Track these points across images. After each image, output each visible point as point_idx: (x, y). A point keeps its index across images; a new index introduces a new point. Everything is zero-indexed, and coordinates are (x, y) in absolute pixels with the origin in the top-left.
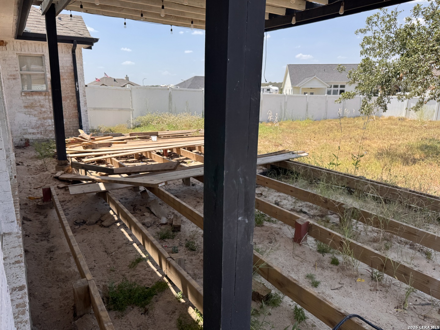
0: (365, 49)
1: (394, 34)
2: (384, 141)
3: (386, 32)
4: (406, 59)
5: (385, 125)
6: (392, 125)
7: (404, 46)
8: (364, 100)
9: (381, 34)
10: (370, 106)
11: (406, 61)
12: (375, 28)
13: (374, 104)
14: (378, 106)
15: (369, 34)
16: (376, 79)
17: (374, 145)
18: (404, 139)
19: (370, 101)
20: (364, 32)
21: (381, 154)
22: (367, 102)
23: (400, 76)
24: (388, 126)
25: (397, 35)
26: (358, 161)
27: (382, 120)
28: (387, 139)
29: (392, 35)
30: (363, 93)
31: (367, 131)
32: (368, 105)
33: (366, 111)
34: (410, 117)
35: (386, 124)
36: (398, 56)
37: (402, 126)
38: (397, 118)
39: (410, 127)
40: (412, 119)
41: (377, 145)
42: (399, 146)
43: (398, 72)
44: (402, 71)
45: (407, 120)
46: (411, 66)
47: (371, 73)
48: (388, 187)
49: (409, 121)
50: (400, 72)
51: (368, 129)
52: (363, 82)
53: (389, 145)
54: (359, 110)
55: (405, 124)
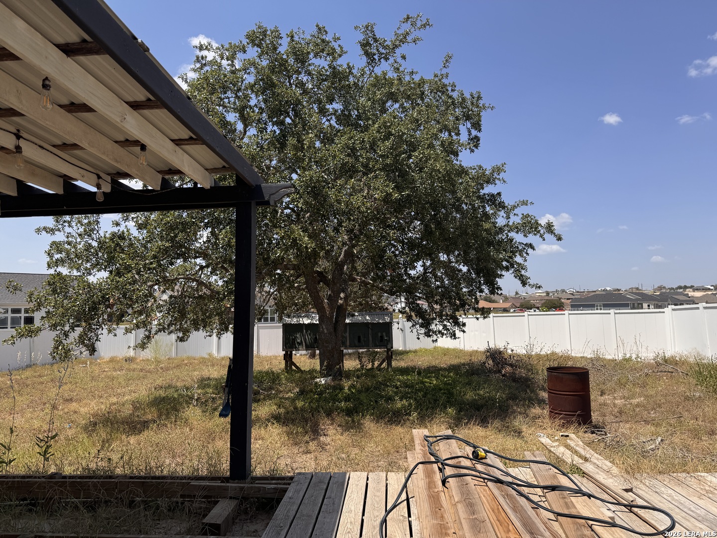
0: (54, 259)
1: (96, 241)
2: (101, 400)
3: (86, 237)
4: (116, 279)
5: (104, 371)
6: (115, 370)
7: (111, 260)
8: (56, 338)
9: (79, 240)
10: (67, 346)
11: (116, 281)
12: (68, 229)
13: (75, 343)
14: (81, 346)
15: (60, 237)
16: (74, 306)
17: (83, 410)
18: (131, 391)
19: (67, 339)
20: (51, 233)
21: (95, 424)
22: (63, 341)
23: (109, 302)
24: (109, 373)
25: (101, 244)
26: (48, 447)
27: (100, 364)
28: (106, 395)
29: (95, 244)
30: (54, 327)
31: (74, 386)
32: (64, 345)
33: (62, 354)
34: (141, 355)
35: (106, 369)
36: (104, 274)
37: (129, 370)
38: (122, 359)
39: (141, 370)
40: (144, 359)
41: (89, 408)
42: (123, 405)
43: (107, 297)
44: (112, 295)
45: (138, 361)
46: (124, 290)
47: (66, 297)
48: (98, 480)
49: (141, 361)
50: (109, 297)
51: (76, 383)
52: (54, 310)
53: (108, 406)
54: (51, 354)
55: (135, 366)
